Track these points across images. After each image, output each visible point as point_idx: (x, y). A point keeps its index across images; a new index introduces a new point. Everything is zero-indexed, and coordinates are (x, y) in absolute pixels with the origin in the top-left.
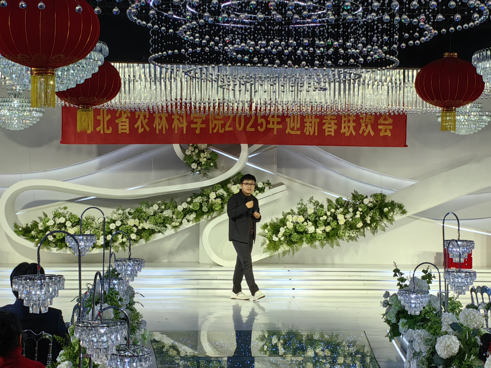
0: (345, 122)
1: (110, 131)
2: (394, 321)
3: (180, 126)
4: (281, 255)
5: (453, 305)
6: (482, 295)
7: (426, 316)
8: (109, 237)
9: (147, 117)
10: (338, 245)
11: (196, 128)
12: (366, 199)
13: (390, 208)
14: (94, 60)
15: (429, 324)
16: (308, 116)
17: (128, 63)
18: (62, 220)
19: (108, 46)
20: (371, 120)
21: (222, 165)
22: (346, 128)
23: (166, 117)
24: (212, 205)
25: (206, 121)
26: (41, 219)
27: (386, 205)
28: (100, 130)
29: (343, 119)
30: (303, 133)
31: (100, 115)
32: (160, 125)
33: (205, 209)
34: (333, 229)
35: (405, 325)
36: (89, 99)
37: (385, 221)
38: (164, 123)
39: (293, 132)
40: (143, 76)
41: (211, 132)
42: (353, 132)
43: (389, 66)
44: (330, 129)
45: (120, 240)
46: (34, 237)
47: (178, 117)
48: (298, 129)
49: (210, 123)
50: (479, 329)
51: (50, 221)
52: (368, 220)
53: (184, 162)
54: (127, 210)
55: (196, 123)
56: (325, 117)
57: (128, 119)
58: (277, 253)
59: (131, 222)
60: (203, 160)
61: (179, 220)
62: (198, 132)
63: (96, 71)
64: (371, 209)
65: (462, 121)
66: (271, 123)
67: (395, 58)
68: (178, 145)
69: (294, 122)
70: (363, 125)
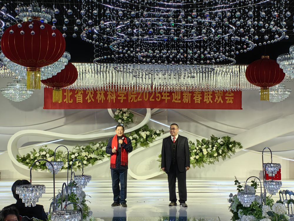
0: (206, 95)
1: (71, 102)
2: (235, 211)
3: (112, 98)
5: (269, 201)
6: (286, 195)
7: (253, 207)
8: (71, 163)
9: (93, 93)
10: (203, 166)
12: (219, 140)
13: (233, 145)
14: (63, 62)
15: (255, 212)
16: (185, 92)
17: (82, 63)
18: (44, 153)
19: (70, 54)
20: (221, 94)
21: (136, 120)
22: (207, 98)
23: (104, 93)
25: (126, 95)
26: (32, 153)
27: (231, 143)
28: (66, 101)
29: (205, 94)
30: (182, 102)
31: (66, 92)
32: (100, 97)
34: (200, 157)
35: (242, 213)
36: (60, 84)
37: (230, 152)
38: (103, 97)
39: (176, 101)
40: (90, 70)
41: (129, 102)
42: (211, 101)
43: (230, 63)
44: (198, 99)
45: (77, 165)
46: (28, 163)
47: (110, 93)
48: (179, 100)
49: (129, 96)
50: (283, 215)
51: (37, 154)
52: (220, 152)
53: (114, 119)
54: (82, 147)
56: (195, 93)
57: (82, 95)
60: (125, 118)
62: (122, 101)
63: (64, 68)
64: (222, 145)
65: (274, 94)
66: (164, 96)
67: (233, 59)
68: (111, 109)
69: (177, 95)
70: (217, 97)
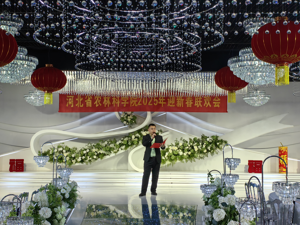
1: (82, 106)
3: (116, 103)
4: (167, 166)
5: (226, 193)
8: (84, 157)
10: (194, 161)
11: (124, 104)
12: (208, 138)
13: (220, 143)
16: (179, 98)
18: (61, 149)
19: (37, 59)
20: (209, 99)
22: (197, 103)
23: (109, 99)
24: (133, 141)
25: (129, 100)
26: (51, 149)
27: (218, 141)
28: (77, 106)
29: (196, 99)
30: (176, 106)
31: (77, 98)
32: (106, 102)
33: (130, 143)
34: (192, 153)
37: (218, 149)
38: (109, 102)
39: (171, 106)
41: (131, 106)
42: (201, 105)
44: (189, 104)
45: (89, 159)
47: (115, 99)
49: (131, 101)
51: (55, 150)
52: (209, 148)
53: (120, 120)
54: (92, 144)
55: (124, 102)
56: (187, 98)
57: (91, 100)
58: (164, 165)
59: (94, 150)
60: (129, 120)
61: (117, 149)
62: (125, 106)
64: (210, 143)
65: (255, 99)
66: (160, 101)
67: (199, 66)
68: (117, 112)
69: (171, 100)
70: (206, 102)
